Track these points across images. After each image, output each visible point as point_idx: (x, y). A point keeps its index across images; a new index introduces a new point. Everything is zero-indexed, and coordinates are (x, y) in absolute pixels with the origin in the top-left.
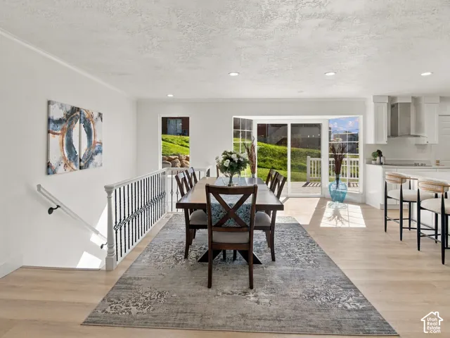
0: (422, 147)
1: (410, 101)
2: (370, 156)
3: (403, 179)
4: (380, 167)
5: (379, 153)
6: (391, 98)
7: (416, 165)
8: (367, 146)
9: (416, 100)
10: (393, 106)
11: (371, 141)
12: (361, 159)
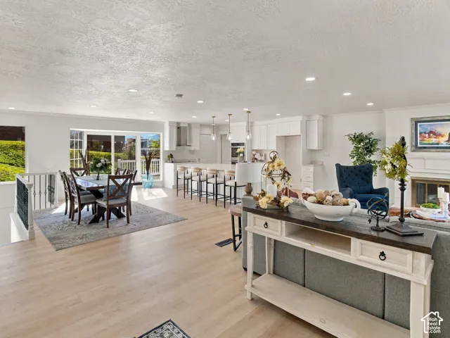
0: (192, 152)
1: (187, 126)
2: (166, 157)
3: (185, 168)
4: (172, 164)
5: (171, 156)
6: (178, 123)
7: (189, 162)
8: (164, 151)
9: (190, 125)
10: (178, 128)
11: (167, 148)
12: (161, 160)
